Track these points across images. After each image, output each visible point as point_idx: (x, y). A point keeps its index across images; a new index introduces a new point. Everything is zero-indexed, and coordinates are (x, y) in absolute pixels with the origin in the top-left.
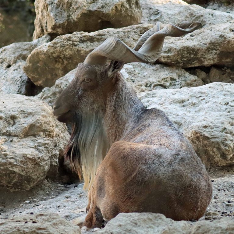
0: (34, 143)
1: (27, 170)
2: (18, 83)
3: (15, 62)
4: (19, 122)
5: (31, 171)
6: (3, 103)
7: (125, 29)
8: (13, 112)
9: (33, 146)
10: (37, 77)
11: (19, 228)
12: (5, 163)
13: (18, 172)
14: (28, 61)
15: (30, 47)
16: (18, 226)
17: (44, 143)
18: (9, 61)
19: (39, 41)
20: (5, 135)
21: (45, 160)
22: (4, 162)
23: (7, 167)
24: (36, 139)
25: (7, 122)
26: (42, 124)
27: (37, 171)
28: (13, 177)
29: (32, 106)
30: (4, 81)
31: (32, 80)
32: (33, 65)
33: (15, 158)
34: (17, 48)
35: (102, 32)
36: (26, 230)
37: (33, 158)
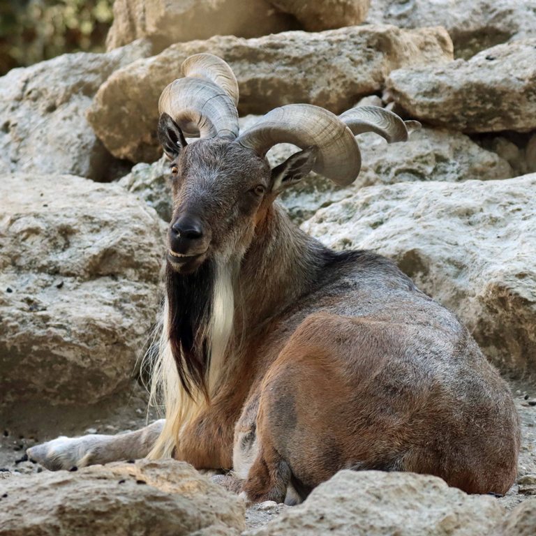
0: (112, 294)
1: (94, 357)
2: (73, 149)
3: (67, 100)
4: (79, 242)
5: (104, 359)
6: (42, 195)
7: (331, 35)
8: (65, 219)
9: (111, 300)
10: (119, 137)
11: (105, 494)
12: (43, 337)
13: (71, 360)
14: (100, 100)
15: (103, 67)
16: (103, 489)
17: (135, 294)
18: (52, 97)
19: (124, 54)
20: (45, 272)
21: (137, 336)
22: (42, 335)
23: (47, 347)
24: (116, 285)
25: (50, 241)
26: (132, 250)
27: (119, 358)
28: (61, 372)
29: (110, 207)
30: (40, 144)
31: (106, 145)
32: (111, 109)
33: (67, 328)
34: (73, 68)
35: (278, 38)
36: (122, 499)
37: (110, 329)
